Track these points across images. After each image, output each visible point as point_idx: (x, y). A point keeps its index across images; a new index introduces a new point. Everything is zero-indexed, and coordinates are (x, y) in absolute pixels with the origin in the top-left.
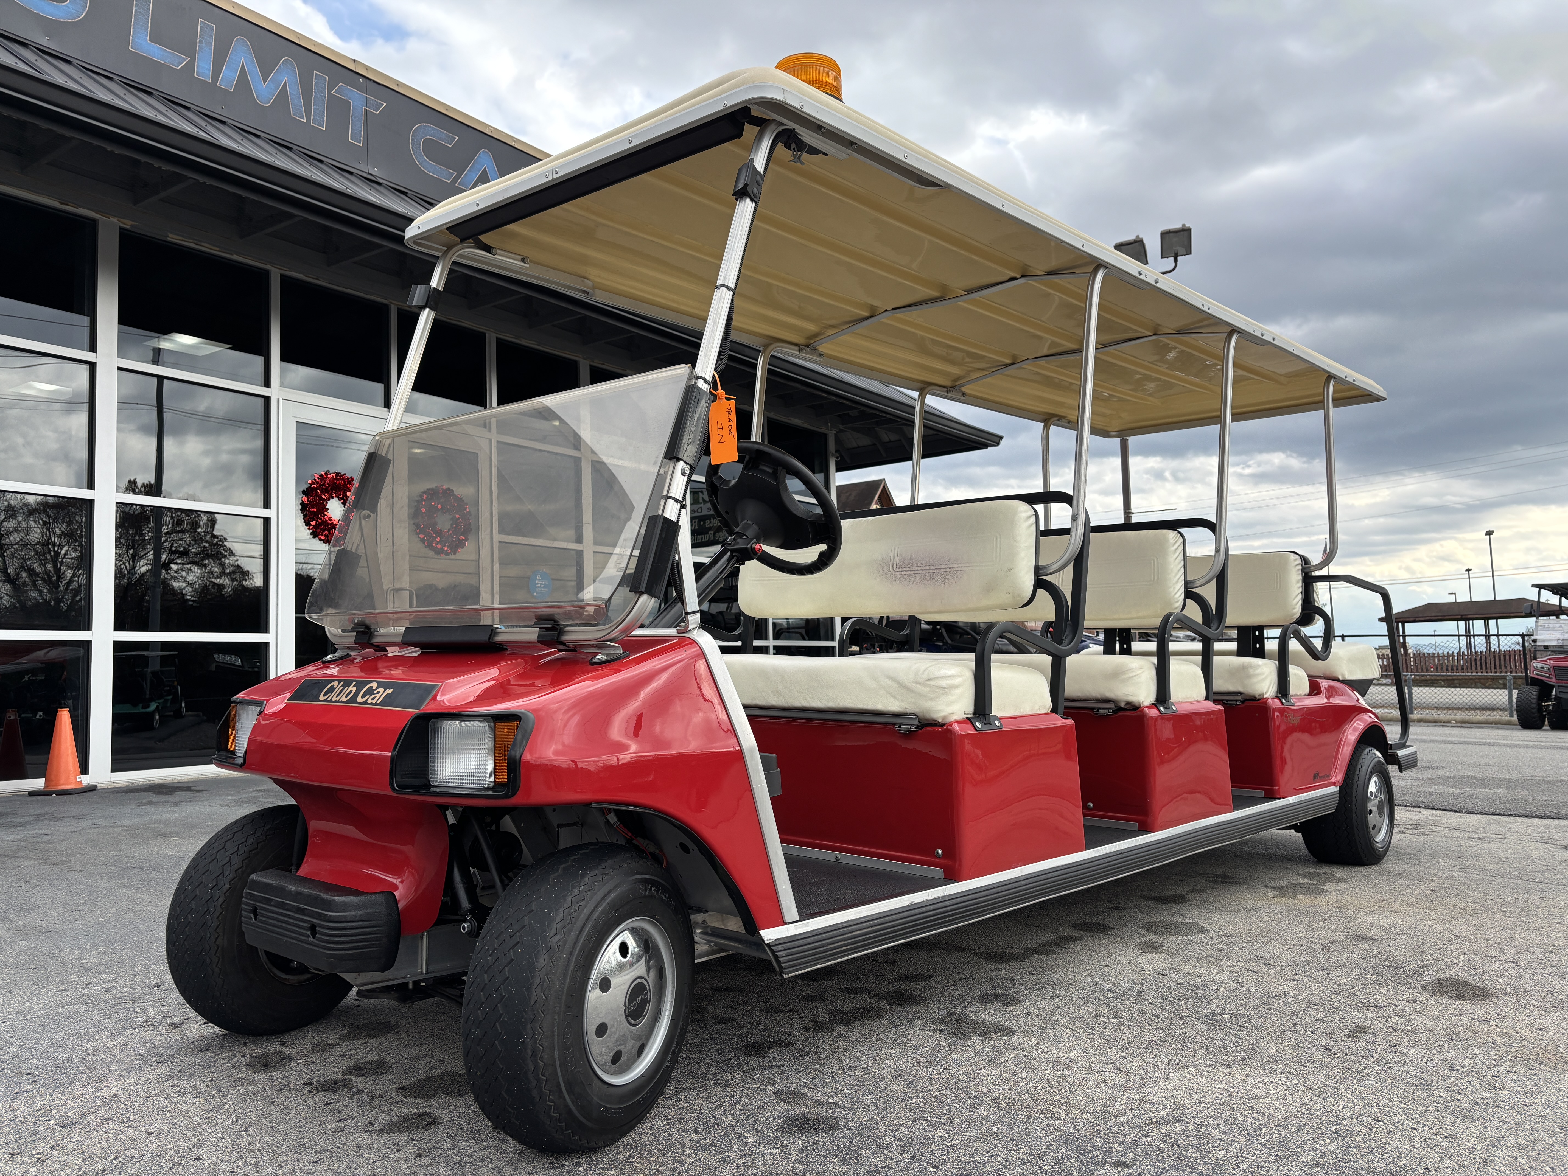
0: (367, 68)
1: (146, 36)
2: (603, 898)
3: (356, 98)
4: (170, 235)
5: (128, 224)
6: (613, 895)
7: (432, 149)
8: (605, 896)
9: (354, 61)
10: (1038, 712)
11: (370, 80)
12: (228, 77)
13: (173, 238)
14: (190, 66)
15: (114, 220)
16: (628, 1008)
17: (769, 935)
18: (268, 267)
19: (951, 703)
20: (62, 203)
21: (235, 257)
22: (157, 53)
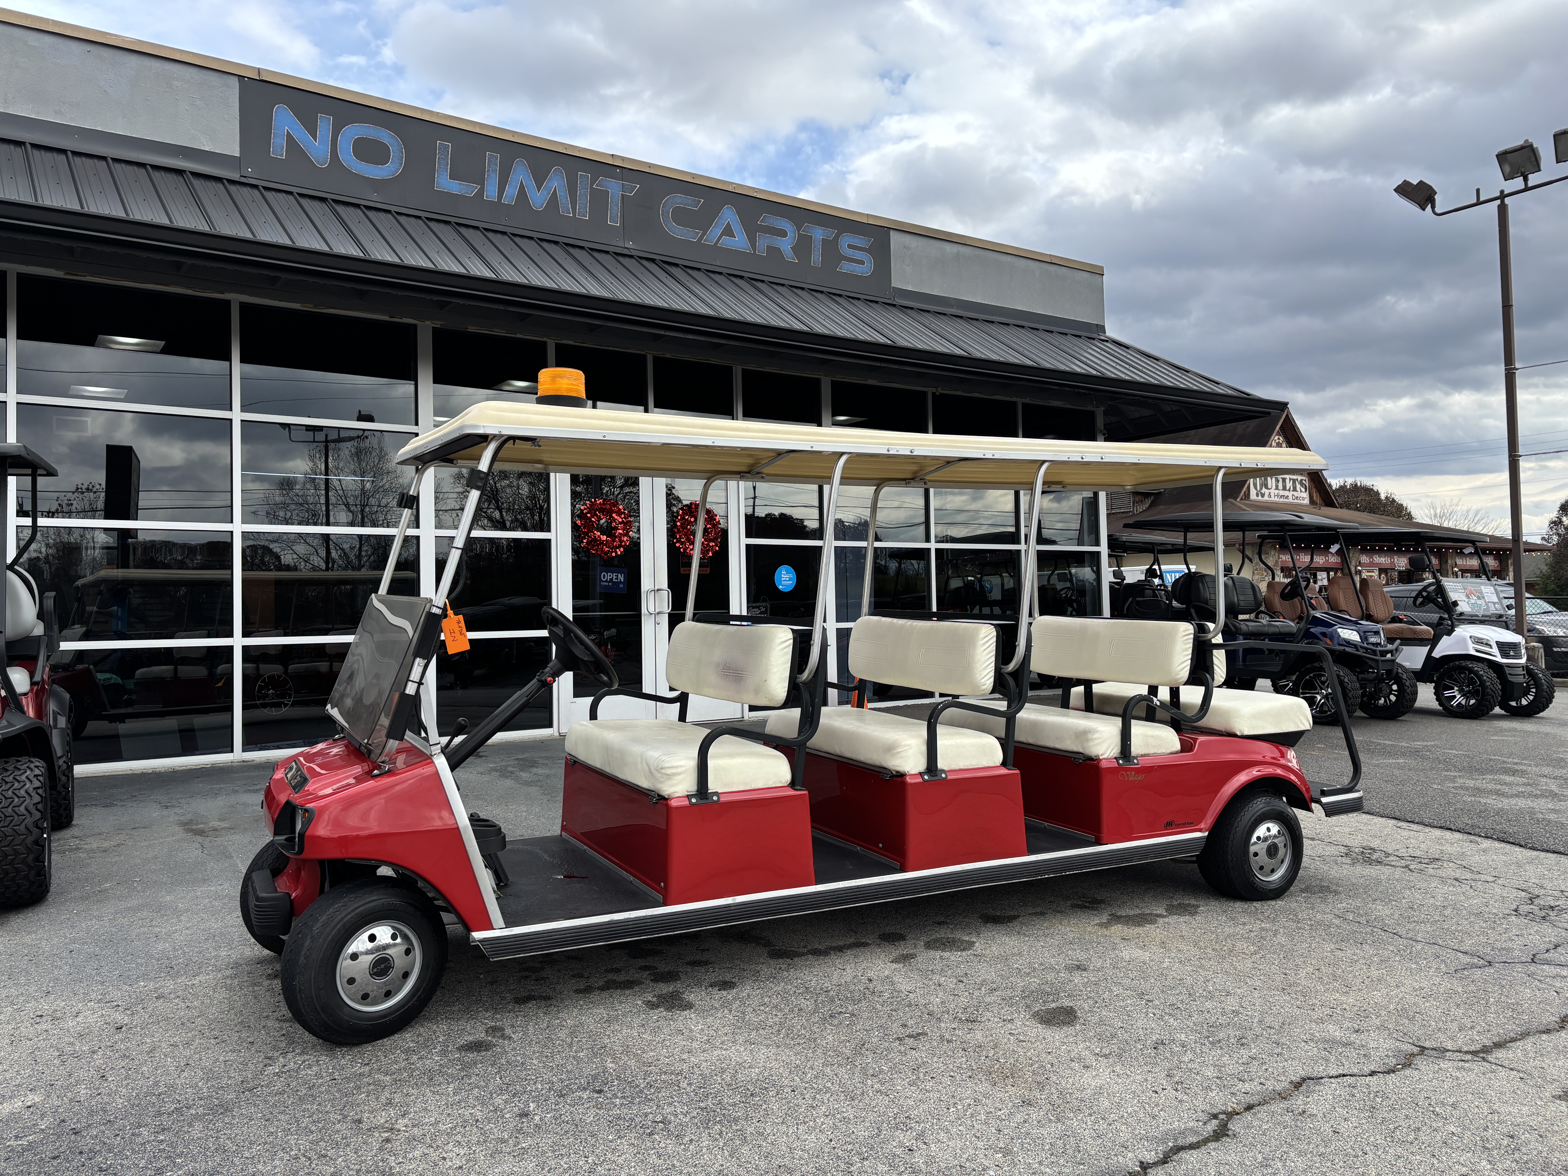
0: (623, 159)
1: (447, 175)
2: (353, 911)
3: (614, 188)
4: (469, 327)
5: (438, 324)
6: (361, 909)
7: (682, 216)
8: (355, 909)
9: (612, 155)
10: (774, 786)
11: (625, 168)
12: (511, 193)
13: (472, 329)
14: (481, 192)
15: (428, 323)
16: (373, 970)
17: (477, 935)
18: (545, 339)
19: (674, 785)
20: (391, 317)
21: (519, 336)
22: (455, 187)
